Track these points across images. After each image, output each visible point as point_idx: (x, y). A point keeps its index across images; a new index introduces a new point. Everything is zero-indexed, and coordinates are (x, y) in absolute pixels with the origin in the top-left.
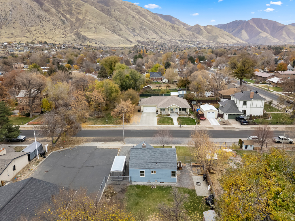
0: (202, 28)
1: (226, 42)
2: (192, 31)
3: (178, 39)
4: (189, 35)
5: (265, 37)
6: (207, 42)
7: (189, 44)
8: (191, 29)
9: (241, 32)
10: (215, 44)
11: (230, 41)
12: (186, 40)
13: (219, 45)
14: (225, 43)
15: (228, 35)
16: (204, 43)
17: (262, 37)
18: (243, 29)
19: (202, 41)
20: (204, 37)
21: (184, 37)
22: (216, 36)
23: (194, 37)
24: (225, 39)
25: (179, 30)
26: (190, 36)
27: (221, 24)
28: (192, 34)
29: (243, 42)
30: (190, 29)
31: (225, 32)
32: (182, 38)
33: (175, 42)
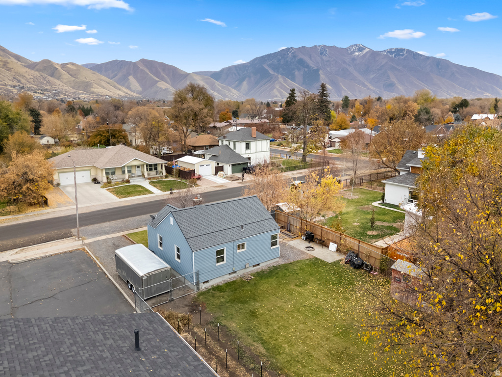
0: (57, 67)
1: (108, 94)
2: (37, 70)
3: (10, 83)
4: (32, 77)
5: (166, 89)
6: (72, 91)
7: (38, 95)
8: (36, 66)
9: (129, 79)
10: (88, 95)
11: (113, 92)
12: (29, 86)
13: (96, 97)
14: (107, 96)
15: (108, 81)
16: (67, 94)
17: (161, 88)
18: (130, 75)
19: (63, 89)
20: (65, 83)
21: (23, 81)
22: (88, 82)
23: (45, 82)
24: (104, 88)
25: (10, 66)
26: (36, 80)
27: (90, 64)
28: (39, 75)
29: (135, 95)
30: (32, 66)
31: (103, 77)
32: (19, 81)
33: (5, 90)
